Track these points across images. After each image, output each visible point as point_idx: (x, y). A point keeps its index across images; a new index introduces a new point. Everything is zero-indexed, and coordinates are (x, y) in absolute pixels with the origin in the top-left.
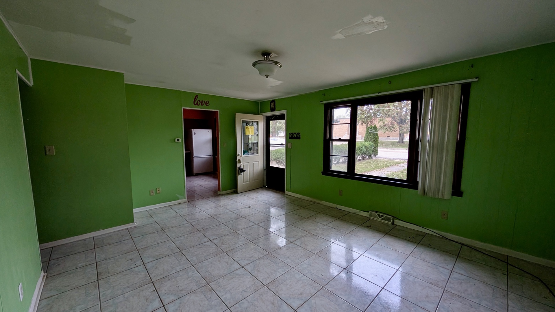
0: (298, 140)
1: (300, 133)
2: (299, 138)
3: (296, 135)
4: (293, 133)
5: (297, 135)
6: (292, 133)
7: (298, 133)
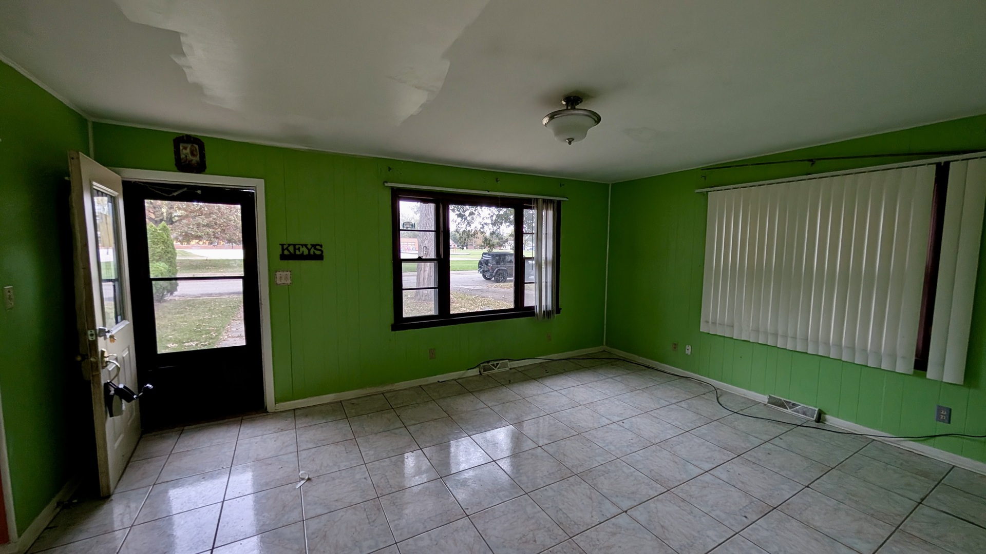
0: (319, 261)
1: (321, 246)
2: (320, 257)
3: (309, 250)
4: (294, 245)
5: (312, 250)
6: (289, 245)
7: (314, 246)
